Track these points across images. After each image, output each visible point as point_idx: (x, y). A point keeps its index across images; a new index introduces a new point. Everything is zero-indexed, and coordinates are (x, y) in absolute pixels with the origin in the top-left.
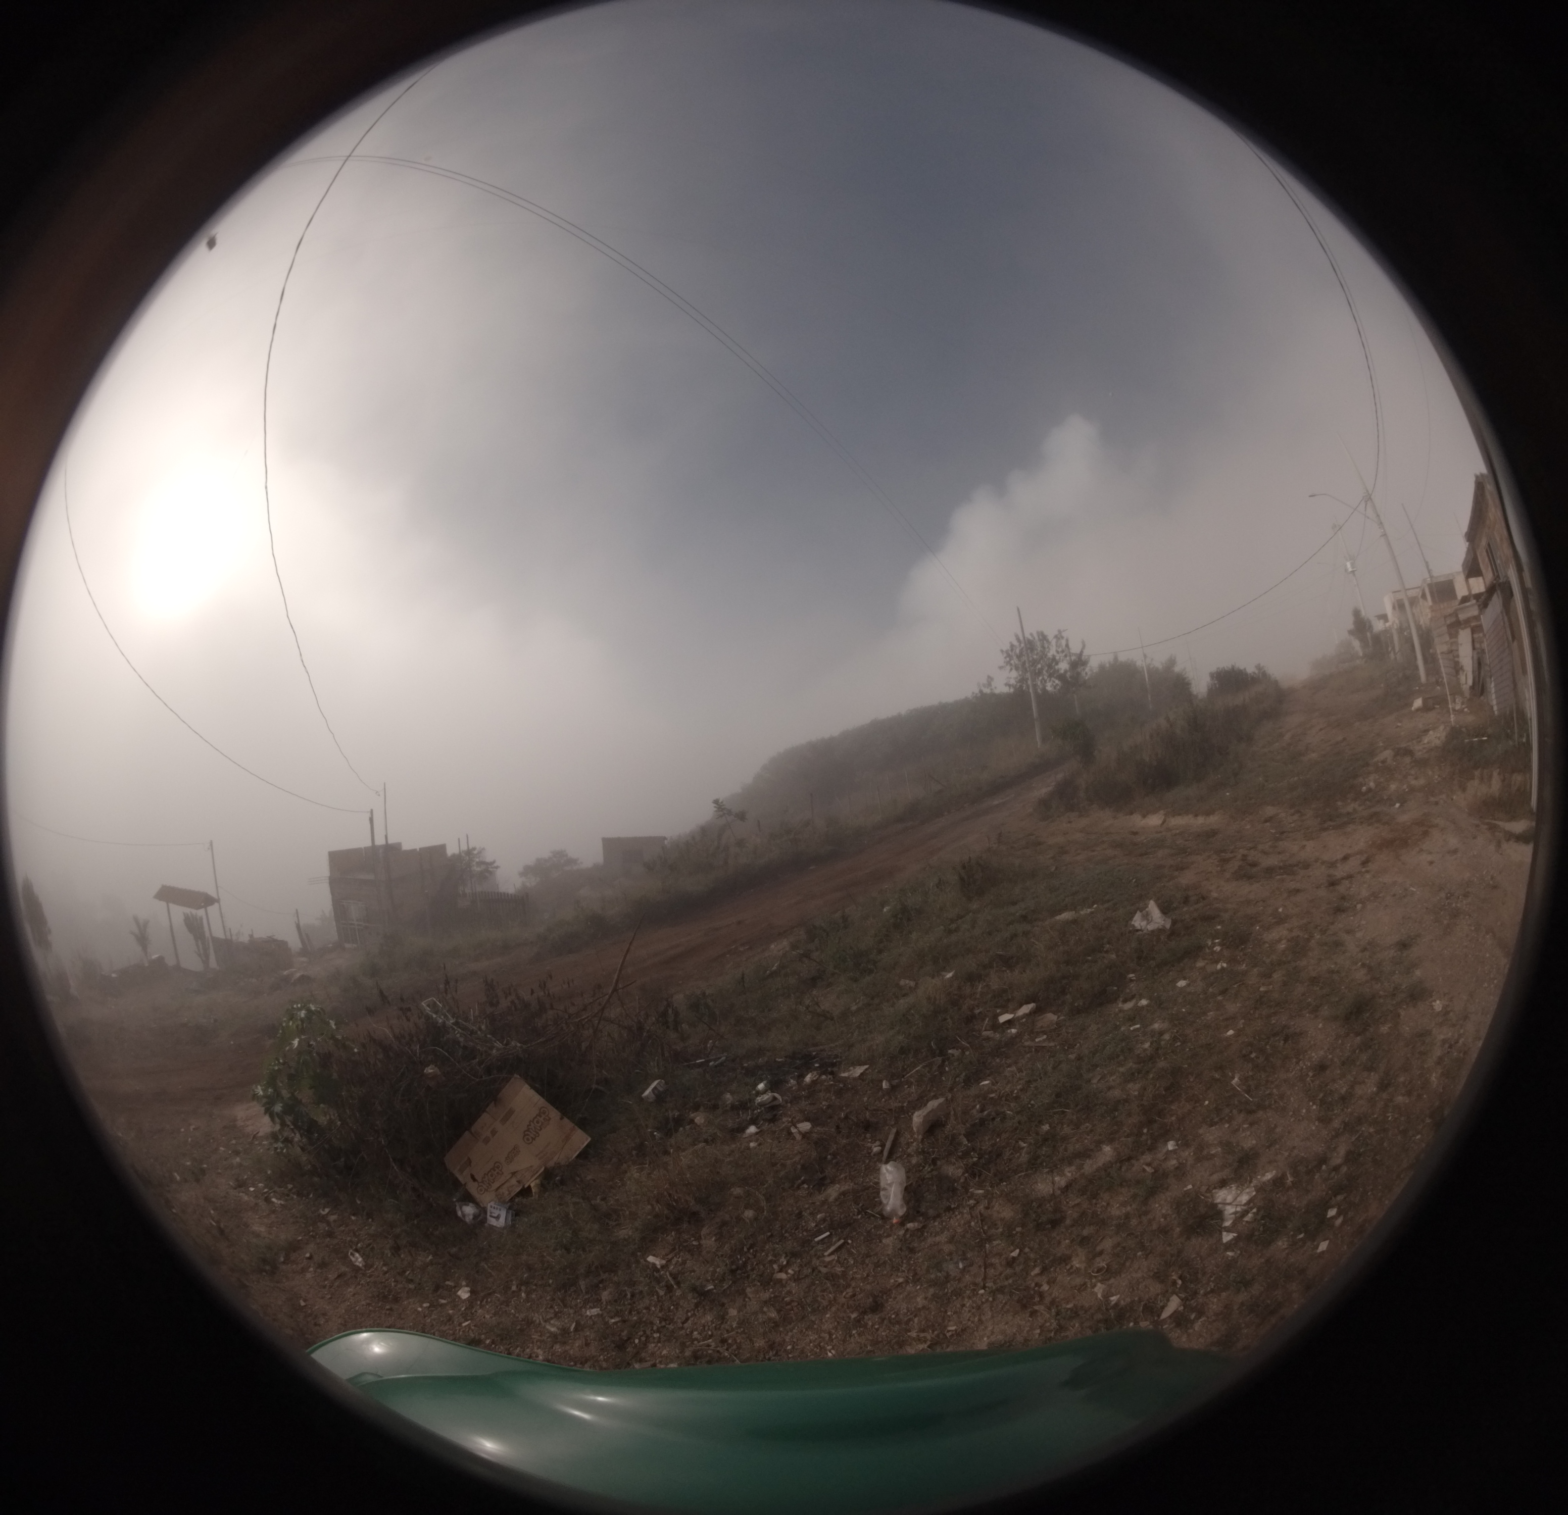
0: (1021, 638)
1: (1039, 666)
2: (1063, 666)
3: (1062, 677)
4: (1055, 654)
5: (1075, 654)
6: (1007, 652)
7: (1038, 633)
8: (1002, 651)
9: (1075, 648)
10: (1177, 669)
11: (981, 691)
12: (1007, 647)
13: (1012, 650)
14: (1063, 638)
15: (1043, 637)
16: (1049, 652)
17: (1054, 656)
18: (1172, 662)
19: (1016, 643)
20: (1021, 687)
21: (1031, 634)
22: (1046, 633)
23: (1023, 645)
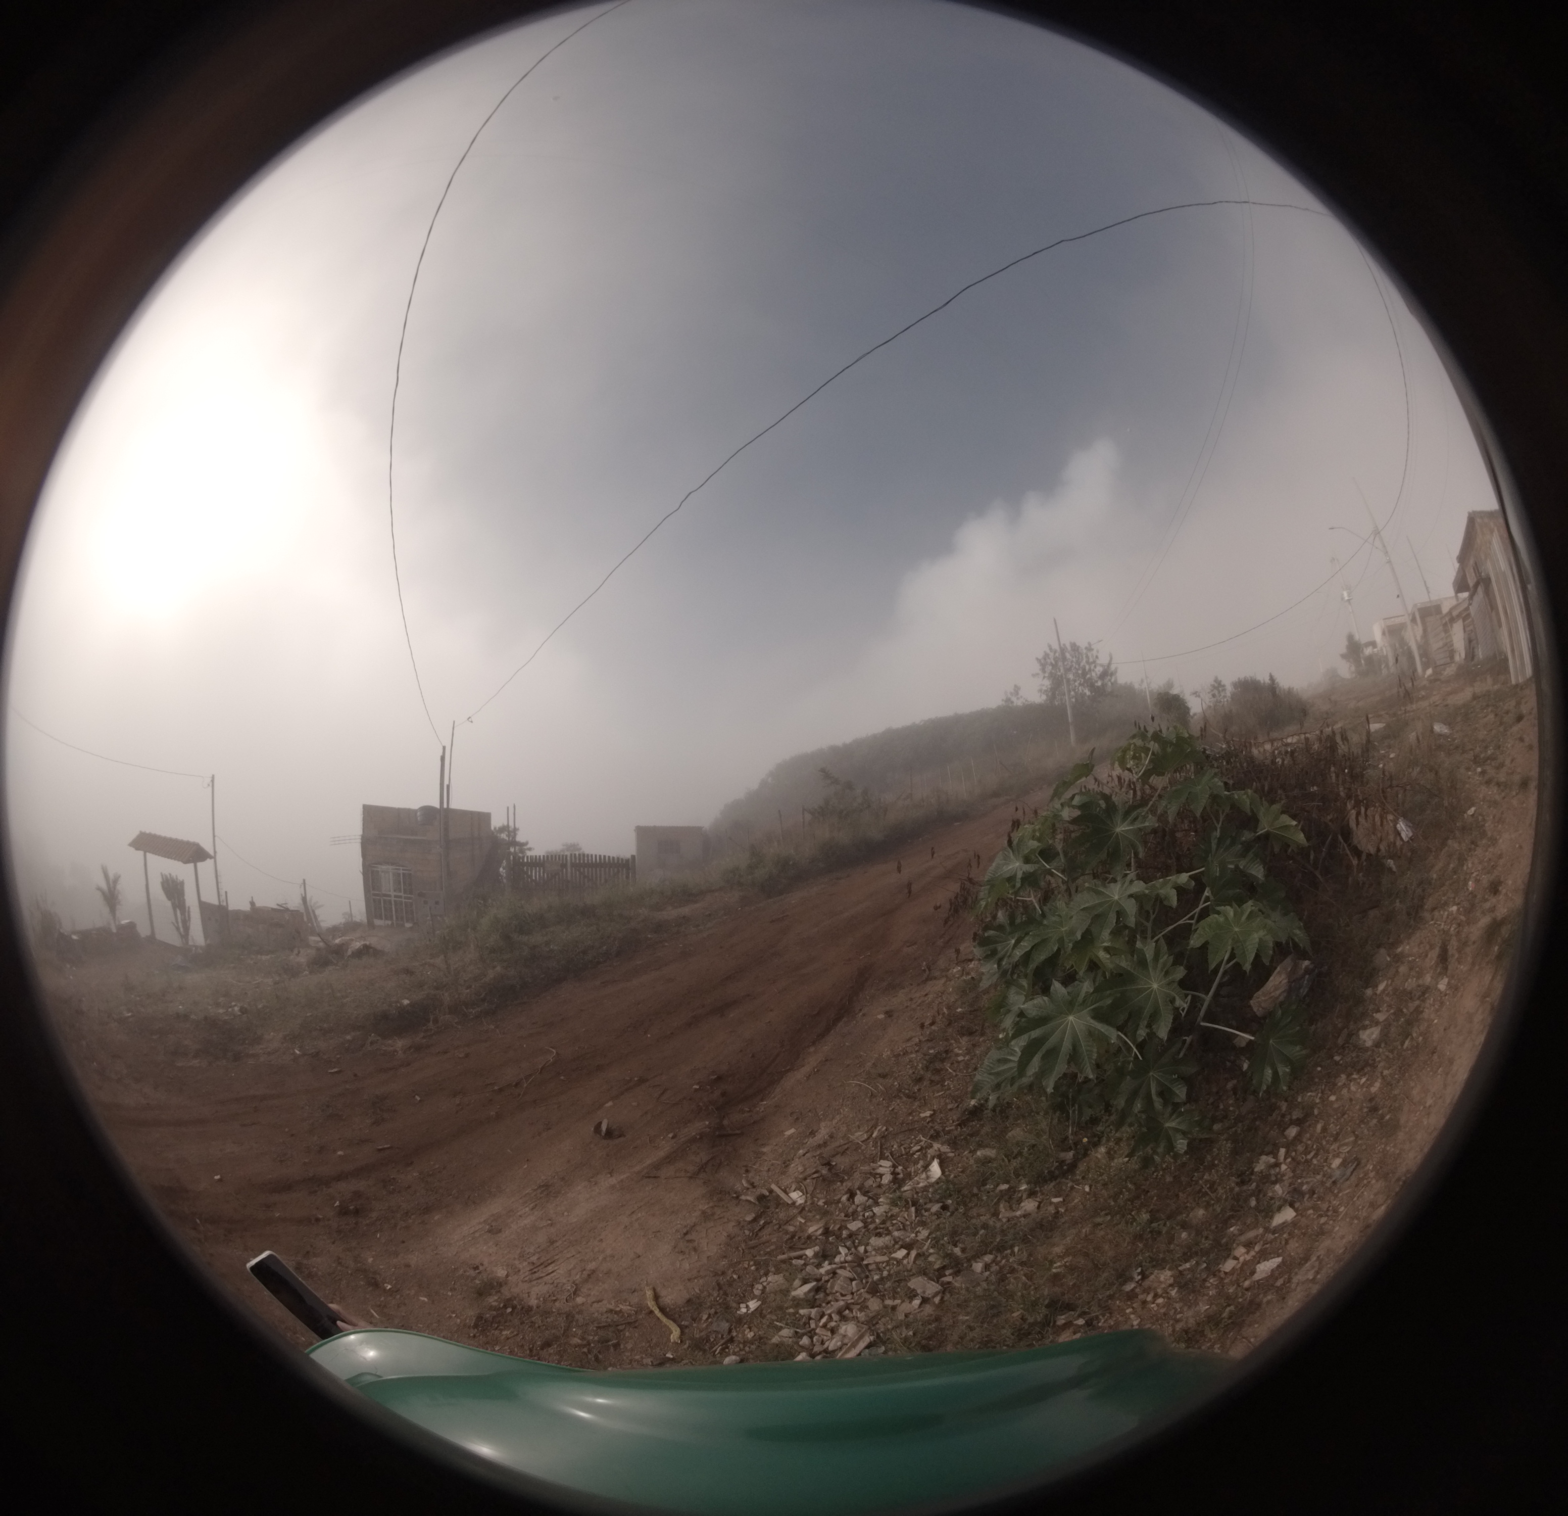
0: (1056, 646)
2: (1093, 675)
3: (1092, 686)
5: (1102, 665)
6: (1041, 660)
7: (1071, 643)
8: (1037, 659)
9: (1103, 660)
11: (1008, 701)
12: (1041, 656)
13: (1045, 659)
14: (1092, 650)
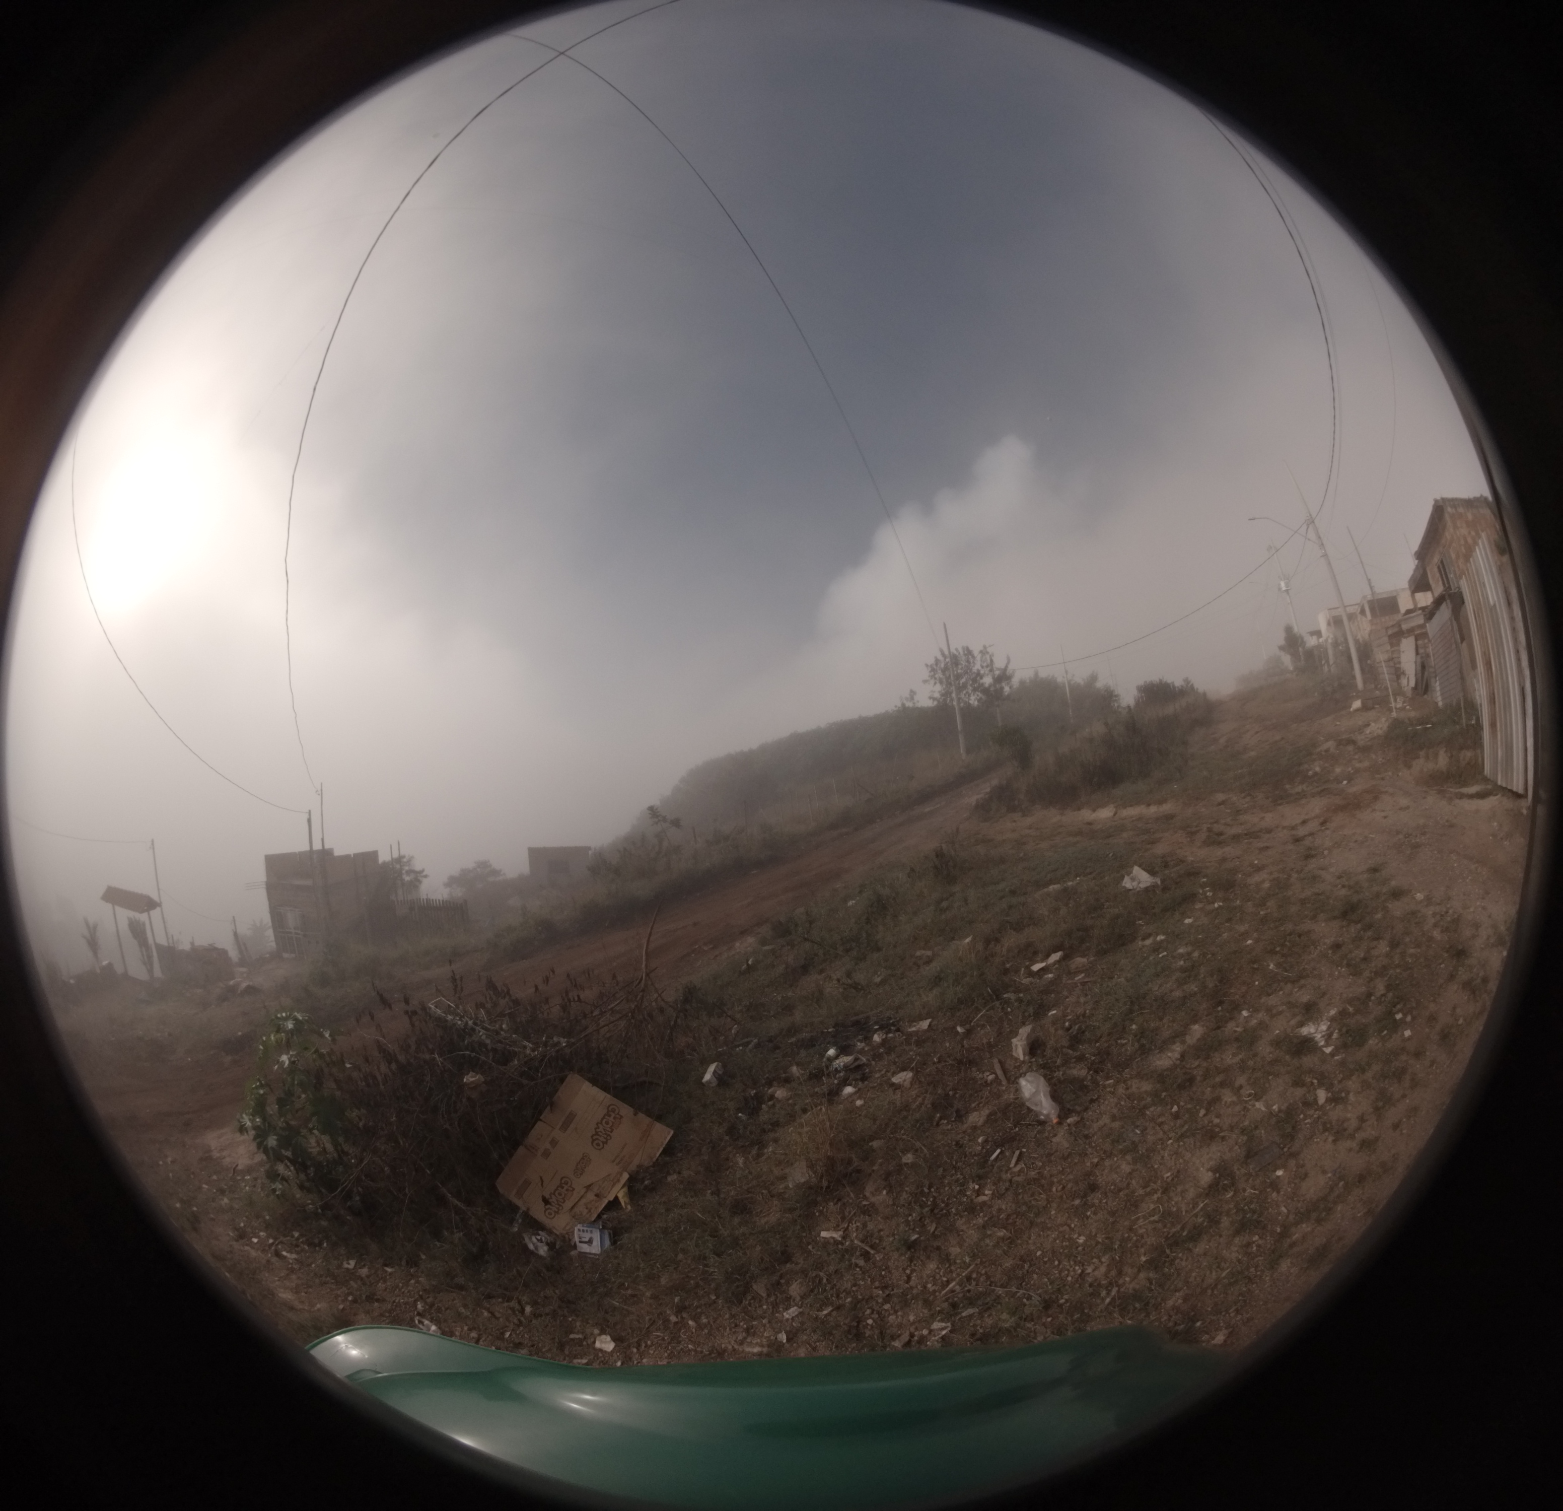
0: (946, 653)
1: (963, 680)
2: (987, 681)
3: (986, 691)
4: (980, 668)
5: (998, 669)
6: (931, 666)
7: (963, 648)
8: (927, 665)
9: (999, 663)
10: (1100, 684)
11: (903, 705)
12: (931, 661)
13: (937, 664)
14: (988, 653)
15: (968, 652)
16: (973, 666)
17: (978, 671)
18: (1094, 678)
19: (940, 657)
20: (945, 700)
21: (956, 649)
22: (971, 648)
23: (948, 660)
